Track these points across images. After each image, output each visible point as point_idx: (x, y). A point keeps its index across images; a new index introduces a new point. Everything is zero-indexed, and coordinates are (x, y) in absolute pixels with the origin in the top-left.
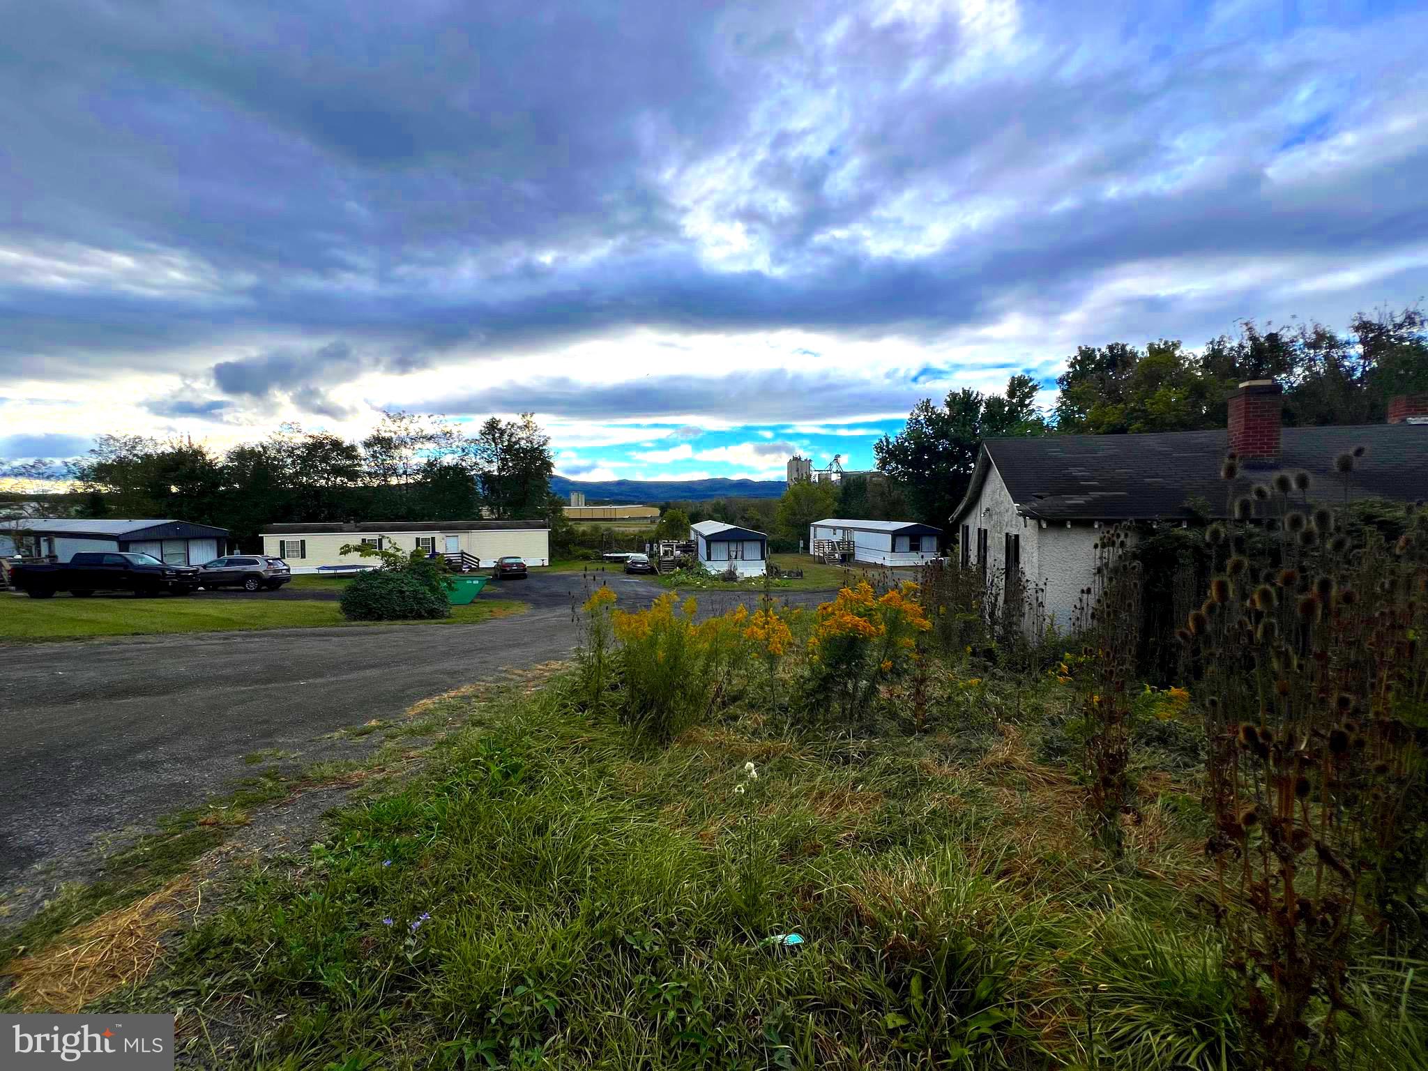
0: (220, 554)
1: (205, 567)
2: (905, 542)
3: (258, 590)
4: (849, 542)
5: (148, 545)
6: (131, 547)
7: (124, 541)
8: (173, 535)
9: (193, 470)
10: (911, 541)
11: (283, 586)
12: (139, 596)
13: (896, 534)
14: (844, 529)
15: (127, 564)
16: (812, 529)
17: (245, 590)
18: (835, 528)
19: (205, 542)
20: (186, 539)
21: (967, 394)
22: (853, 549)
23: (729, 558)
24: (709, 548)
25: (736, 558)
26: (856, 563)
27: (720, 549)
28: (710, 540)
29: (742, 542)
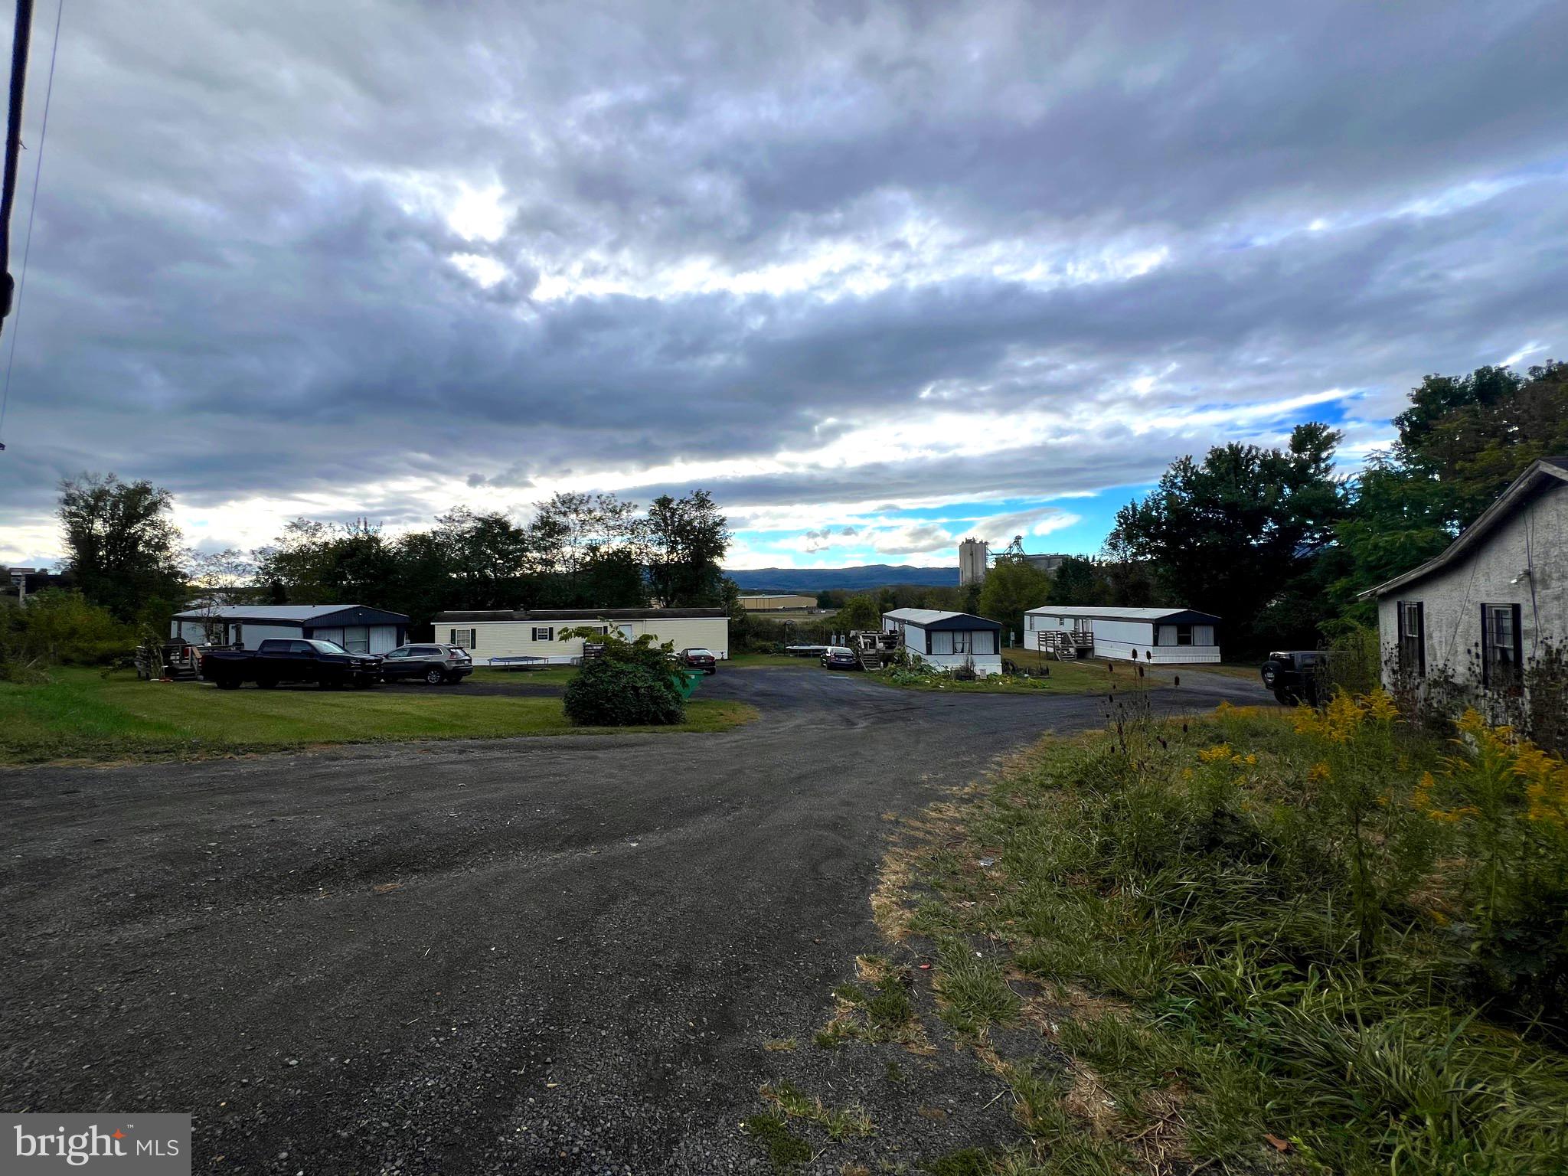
0: (399, 643)
1: (387, 657)
2: (1170, 633)
3: (440, 683)
4: (1084, 634)
5: (332, 632)
6: (315, 634)
7: (310, 628)
8: (354, 620)
9: (368, 556)
10: (1179, 632)
11: (464, 679)
12: (323, 688)
13: (1158, 624)
14: (1076, 618)
15: (314, 652)
16: (1027, 618)
17: (427, 683)
18: (1062, 617)
19: (385, 630)
20: (367, 625)
21: (1235, 451)
22: (1092, 643)
23: (955, 652)
24: (929, 639)
25: (962, 652)
26: (1100, 660)
27: (943, 640)
28: (931, 629)
29: (970, 630)
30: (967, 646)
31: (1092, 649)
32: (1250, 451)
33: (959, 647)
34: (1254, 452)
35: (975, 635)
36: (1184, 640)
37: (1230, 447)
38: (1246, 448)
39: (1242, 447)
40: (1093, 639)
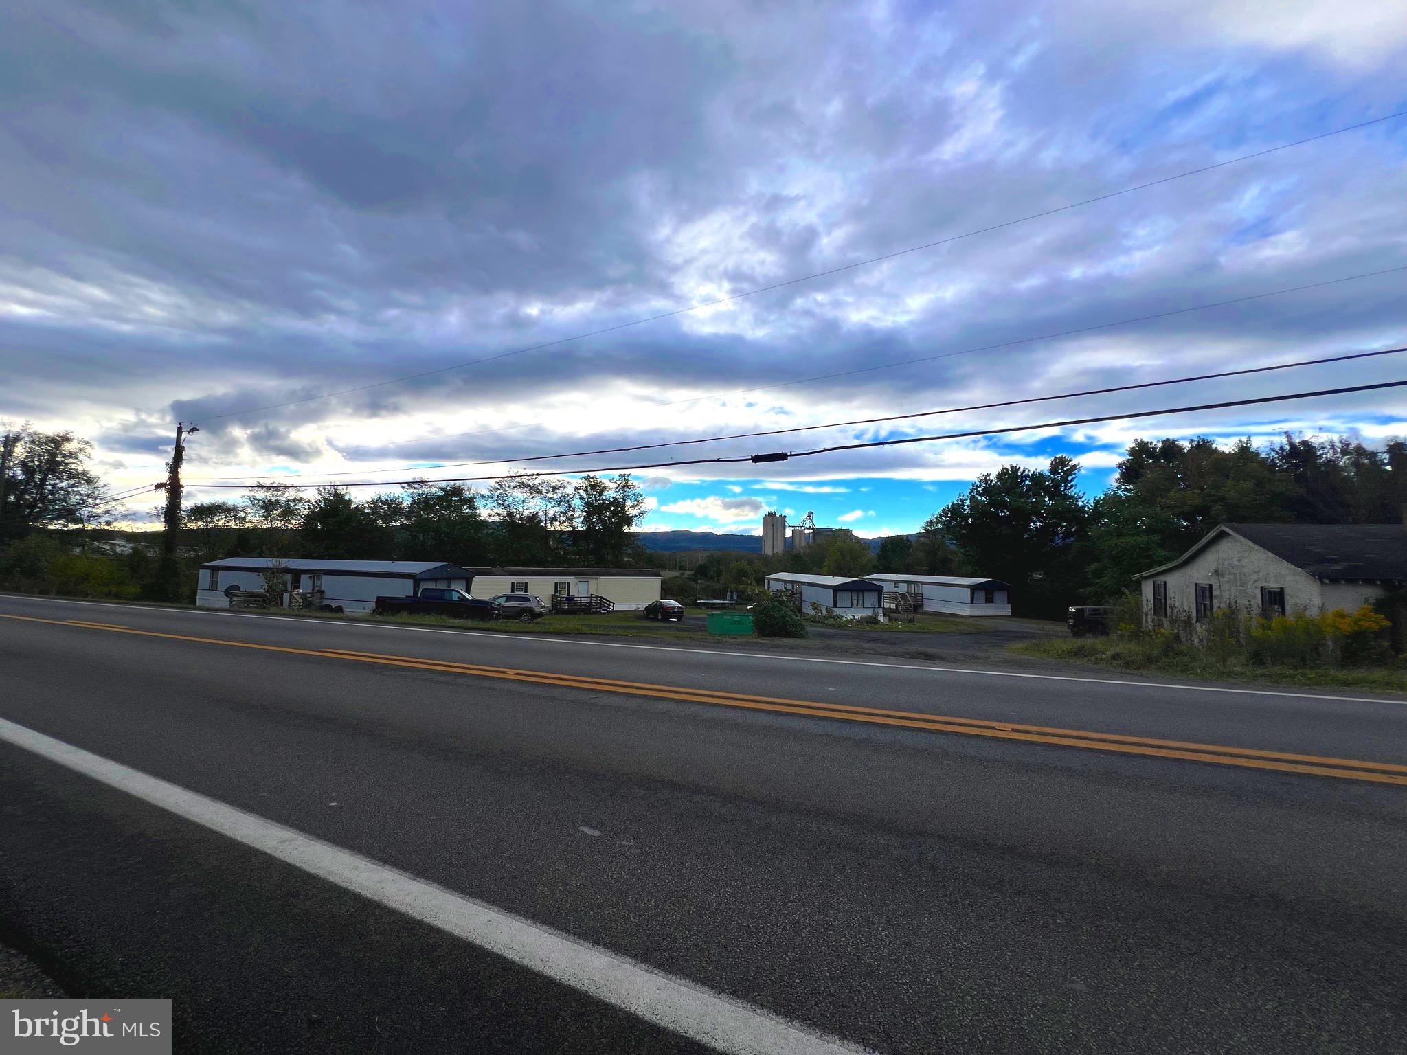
2: (981, 595)
4: (916, 594)
7: (418, 580)
10: (986, 595)
13: (974, 588)
14: (909, 583)
22: (922, 601)
23: (852, 606)
24: (835, 596)
25: (857, 606)
26: (928, 613)
27: (844, 598)
28: (837, 589)
29: (863, 591)
30: (860, 602)
31: (922, 606)
32: (1024, 471)
33: (855, 602)
34: (1026, 472)
35: (866, 594)
36: (990, 600)
37: (1012, 467)
38: (1021, 470)
39: (1019, 468)
40: (922, 599)
